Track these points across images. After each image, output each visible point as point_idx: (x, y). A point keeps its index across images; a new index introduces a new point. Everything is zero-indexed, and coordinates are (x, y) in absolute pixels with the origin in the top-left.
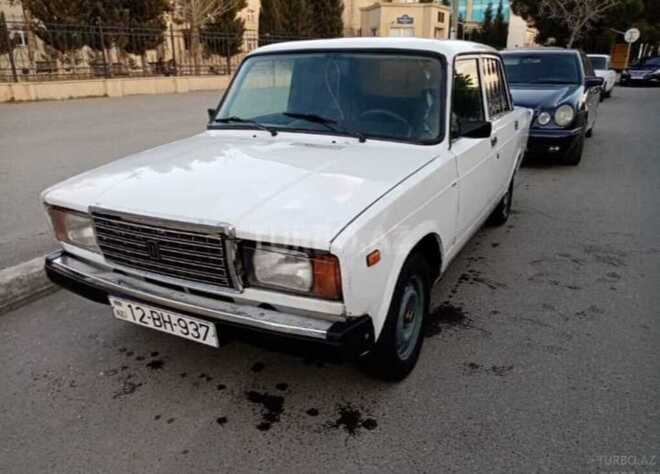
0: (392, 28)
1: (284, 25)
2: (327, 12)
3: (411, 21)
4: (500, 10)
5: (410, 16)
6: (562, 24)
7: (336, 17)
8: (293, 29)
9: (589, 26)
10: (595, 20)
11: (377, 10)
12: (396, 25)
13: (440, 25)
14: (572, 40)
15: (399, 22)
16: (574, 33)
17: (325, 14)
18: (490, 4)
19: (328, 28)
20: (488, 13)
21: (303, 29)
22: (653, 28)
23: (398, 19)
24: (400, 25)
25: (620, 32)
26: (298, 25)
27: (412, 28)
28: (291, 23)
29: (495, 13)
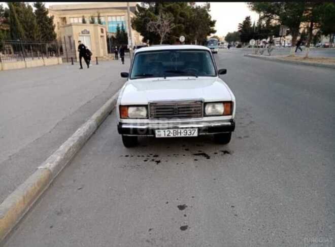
0: (80, 36)
1: (26, 35)
2: (47, 28)
3: (89, 33)
4: (123, 27)
5: (88, 30)
6: (156, 34)
7: (52, 31)
8: (31, 37)
9: (167, 35)
10: (169, 32)
11: (70, 27)
12: (81, 34)
13: (102, 34)
14: (162, 41)
15: (82, 33)
16: (162, 38)
17: (46, 29)
18: (118, 24)
19: (49, 37)
20: (118, 28)
21: (37, 37)
22: (188, 36)
23: (82, 32)
24: (83, 35)
25: (177, 38)
26: (34, 35)
27: (90, 36)
28: (30, 34)
29: (121, 29)
